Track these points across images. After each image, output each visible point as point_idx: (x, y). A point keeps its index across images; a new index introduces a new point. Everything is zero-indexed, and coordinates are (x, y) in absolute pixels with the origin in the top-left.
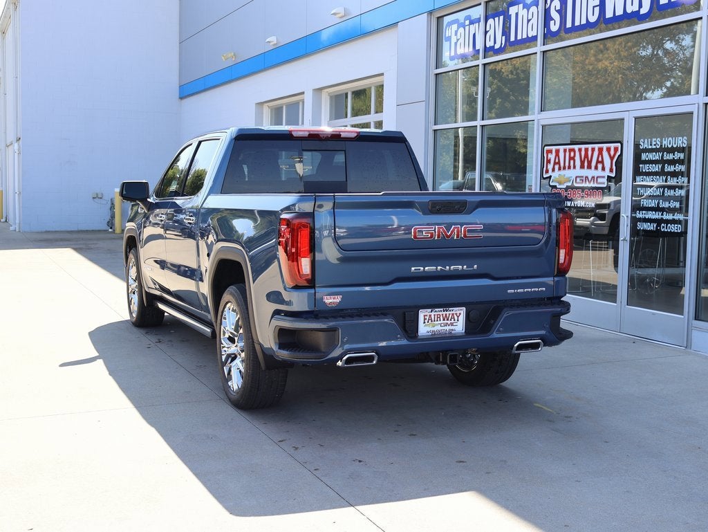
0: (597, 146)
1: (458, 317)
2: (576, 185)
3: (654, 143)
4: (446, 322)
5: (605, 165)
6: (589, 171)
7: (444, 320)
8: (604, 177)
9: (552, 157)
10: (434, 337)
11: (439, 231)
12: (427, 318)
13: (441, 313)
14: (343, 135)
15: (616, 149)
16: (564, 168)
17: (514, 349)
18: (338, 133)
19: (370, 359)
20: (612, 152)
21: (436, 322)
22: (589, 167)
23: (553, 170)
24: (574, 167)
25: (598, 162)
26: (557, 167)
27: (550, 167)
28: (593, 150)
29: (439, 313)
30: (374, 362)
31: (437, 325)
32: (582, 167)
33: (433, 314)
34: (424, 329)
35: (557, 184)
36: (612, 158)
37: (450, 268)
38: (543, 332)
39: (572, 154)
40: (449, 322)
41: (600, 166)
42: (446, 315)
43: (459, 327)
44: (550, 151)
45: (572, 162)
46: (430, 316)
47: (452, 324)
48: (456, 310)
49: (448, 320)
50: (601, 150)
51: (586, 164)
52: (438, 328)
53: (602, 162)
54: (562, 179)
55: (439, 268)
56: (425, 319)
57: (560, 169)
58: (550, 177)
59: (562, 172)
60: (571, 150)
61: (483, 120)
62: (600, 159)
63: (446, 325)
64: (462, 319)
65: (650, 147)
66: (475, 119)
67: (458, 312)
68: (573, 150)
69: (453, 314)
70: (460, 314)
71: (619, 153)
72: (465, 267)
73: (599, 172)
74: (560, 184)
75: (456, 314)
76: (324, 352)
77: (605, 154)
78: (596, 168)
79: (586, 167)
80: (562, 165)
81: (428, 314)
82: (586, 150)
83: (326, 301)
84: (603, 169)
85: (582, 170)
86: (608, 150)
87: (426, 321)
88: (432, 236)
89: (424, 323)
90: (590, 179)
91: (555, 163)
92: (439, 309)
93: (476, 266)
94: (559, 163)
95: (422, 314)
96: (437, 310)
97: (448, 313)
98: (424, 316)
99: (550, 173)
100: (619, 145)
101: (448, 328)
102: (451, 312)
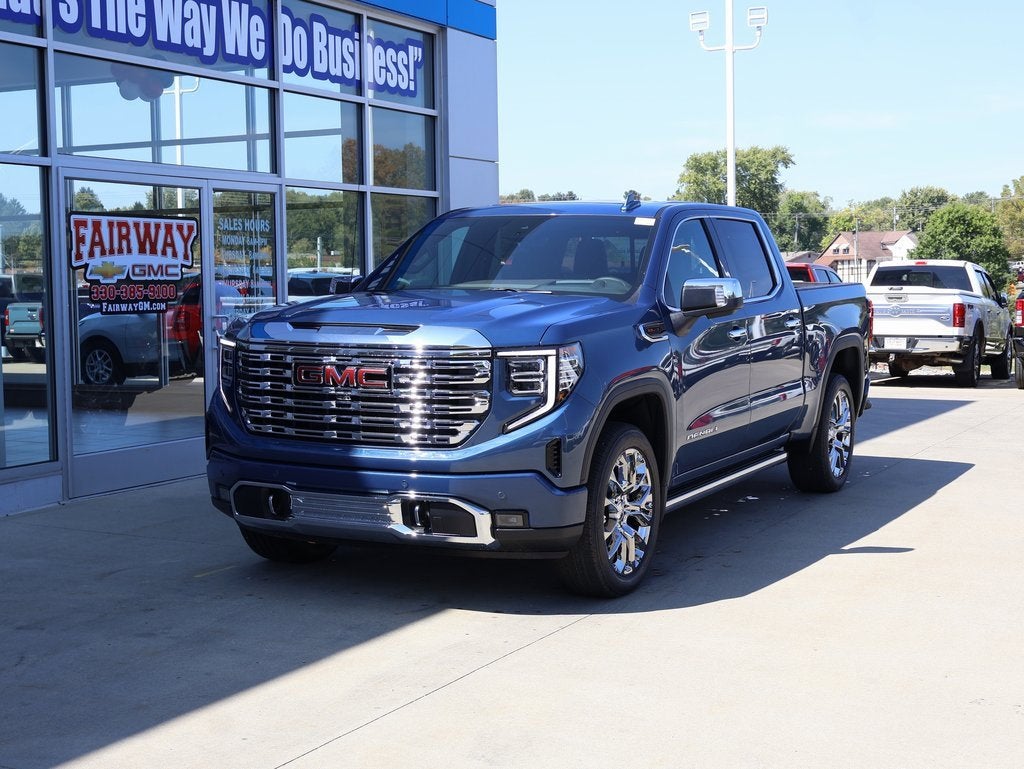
0: (163, 222)
2: (134, 278)
3: (235, 224)
5: (177, 250)
6: (153, 257)
8: (176, 266)
9: (87, 232)
15: (190, 228)
16: (112, 252)
20: (186, 232)
22: (153, 251)
23: (91, 254)
24: (129, 251)
25: (166, 244)
26: (97, 250)
27: (85, 249)
28: (158, 226)
32: (142, 250)
35: (100, 278)
36: (186, 241)
39: (124, 231)
41: (169, 250)
44: (84, 224)
45: (124, 243)
50: (169, 228)
51: (148, 246)
53: (172, 245)
54: (110, 270)
57: (103, 253)
58: (86, 266)
59: (108, 259)
60: (120, 225)
62: (169, 240)
65: (231, 229)
68: (126, 224)
71: (194, 234)
73: (169, 260)
74: (106, 276)
77: (176, 233)
78: (164, 253)
79: (148, 252)
80: (107, 246)
82: (147, 226)
84: (175, 254)
85: (142, 257)
86: (180, 228)
91: (93, 244)
94: (101, 243)
99: (86, 259)
100: (195, 222)
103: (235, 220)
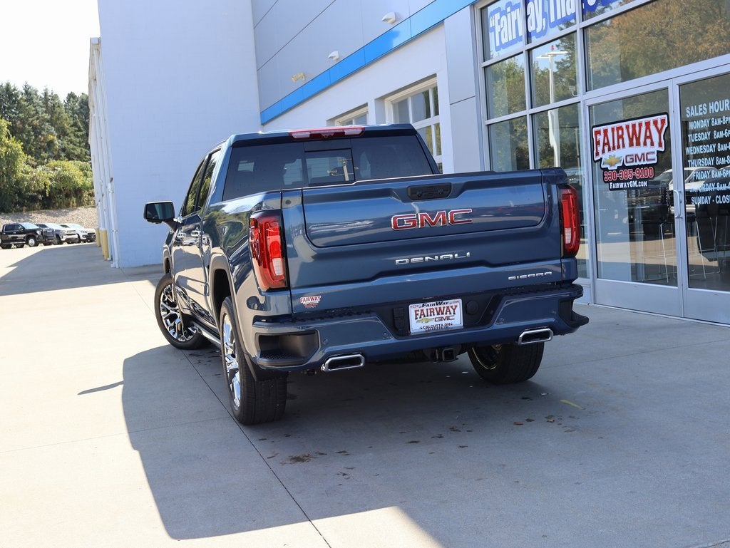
0: (643, 121)
1: (454, 310)
2: (627, 165)
3: (700, 110)
4: (441, 316)
5: (654, 140)
6: (638, 148)
7: (438, 314)
8: (653, 153)
9: (601, 138)
10: (428, 333)
11: (422, 219)
12: (419, 313)
13: (434, 307)
14: (347, 132)
15: (663, 121)
16: (614, 148)
17: (520, 340)
18: (341, 131)
19: (357, 361)
20: (659, 126)
21: (429, 317)
22: (638, 144)
23: (603, 152)
24: (624, 146)
25: (646, 137)
26: (606, 148)
27: (600, 149)
28: (640, 125)
29: (432, 307)
30: (362, 365)
31: (431, 320)
32: (631, 145)
33: (425, 308)
34: (416, 326)
35: (608, 166)
36: (660, 132)
37: (439, 258)
38: (552, 320)
39: (620, 132)
40: (444, 316)
41: (648, 141)
42: (440, 308)
43: (457, 320)
44: (598, 132)
45: (621, 141)
46: (422, 310)
47: (448, 318)
48: (451, 303)
49: (442, 314)
50: (648, 124)
51: (634, 141)
52: (432, 323)
53: (650, 137)
54: (613, 161)
55: (427, 258)
56: (416, 315)
57: (609, 150)
58: (601, 159)
59: (612, 153)
60: (619, 128)
61: (532, 108)
62: (648, 134)
63: (441, 319)
64: (459, 311)
65: (697, 114)
66: (524, 108)
67: (454, 305)
68: (621, 128)
69: (448, 307)
70: (456, 306)
71: (666, 125)
72: (456, 255)
73: (648, 149)
74: (611, 165)
75: (452, 307)
76: (304, 357)
77: (652, 127)
78: (645, 144)
79: (635, 145)
80: (611, 145)
81: (420, 309)
82: (634, 126)
83: (304, 303)
84: (652, 144)
85: (632, 148)
86: (655, 123)
87: (418, 317)
88: (414, 225)
89: (416, 318)
90: (640, 157)
91: (604, 144)
92: (432, 303)
93: (468, 254)
94: (608, 144)
95: (413, 309)
96: (429, 303)
97: (442, 306)
98: (416, 311)
99: (601, 155)
100: (666, 116)
101: (443, 322)
102: (446, 306)
103: (700, 106)
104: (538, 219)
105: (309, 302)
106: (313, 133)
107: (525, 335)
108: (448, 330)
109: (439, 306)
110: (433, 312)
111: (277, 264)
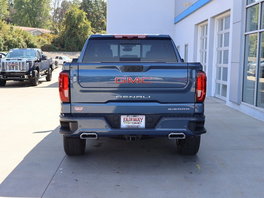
1: (141, 120)
4: (135, 122)
7: (134, 121)
10: (129, 128)
11: (128, 80)
12: (126, 119)
13: (132, 118)
14: (139, 37)
17: (169, 136)
18: (137, 36)
19: (94, 136)
21: (130, 122)
29: (131, 118)
30: (96, 138)
31: (130, 123)
33: (128, 118)
34: (124, 124)
37: (136, 97)
38: (185, 130)
40: (137, 122)
42: (135, 118)
43: (142, 124)
46: (127, 118)
47: (138, 123)
48: (140, 117)
49: (136, 121)
52: (131, 124)
55: (130, 97)
56: (124, 120)
61: (260, 29)
63: (135, 123)
64: (144, 121)
66: (257, 29)
67: (141, 118)
69: (139, 118)
70: (142, 119)
72: (144, 97)
75: (140, 118)
76: (72, 132)
81: (126, 118)
83: (76, 109)
87: (125, 121)
88: (125, 82)
89: (124, 122)
92: (131, 116)
93: (149, 97)
95: (122, 118)
96: (130, 116)
97: (136, 118)
98: (124, 118)
101: (136, 125)
102: (138, 118)
104: (185, 84)
105: (78, 109)
106: (124, 36)
107: (171, 135)
108: (137, 128)
109: (134, 118)
110: (132, 120)
111: (66, 92)
